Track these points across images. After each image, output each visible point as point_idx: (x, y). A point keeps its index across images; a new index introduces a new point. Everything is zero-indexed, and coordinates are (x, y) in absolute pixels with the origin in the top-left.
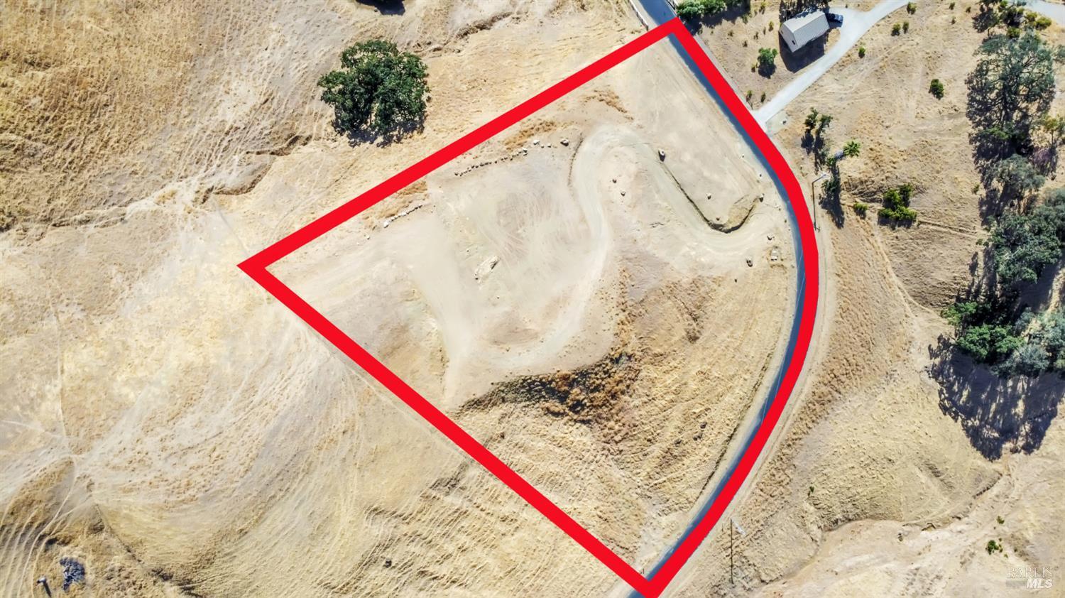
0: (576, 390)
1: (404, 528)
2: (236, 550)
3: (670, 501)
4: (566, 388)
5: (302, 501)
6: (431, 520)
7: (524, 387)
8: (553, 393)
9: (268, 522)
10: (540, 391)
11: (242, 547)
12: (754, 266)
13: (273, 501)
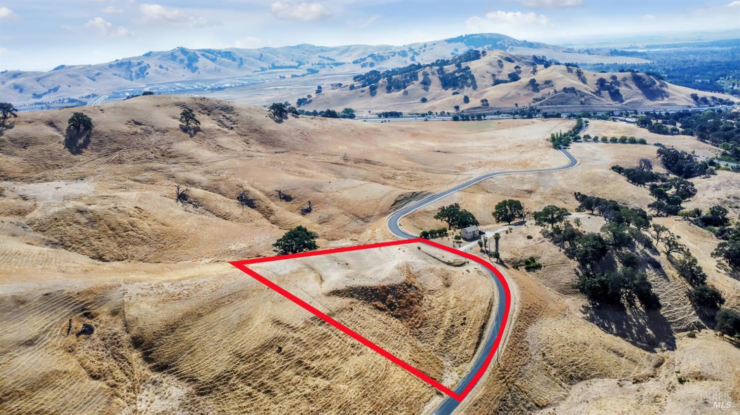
0: (390, 296)
1: (291, 334)
2: (192, 325)
3: (457, 358)
4: (385, 294)
5: (238, 308)
6: (309, 334)
7: (362, 292)
8: (377, 295)
9: (216, 313)
10: (371, 295)
11: (196, 323)
12: (471, 272)
13: (222, 305)
